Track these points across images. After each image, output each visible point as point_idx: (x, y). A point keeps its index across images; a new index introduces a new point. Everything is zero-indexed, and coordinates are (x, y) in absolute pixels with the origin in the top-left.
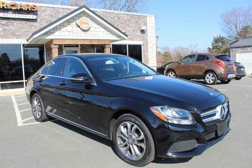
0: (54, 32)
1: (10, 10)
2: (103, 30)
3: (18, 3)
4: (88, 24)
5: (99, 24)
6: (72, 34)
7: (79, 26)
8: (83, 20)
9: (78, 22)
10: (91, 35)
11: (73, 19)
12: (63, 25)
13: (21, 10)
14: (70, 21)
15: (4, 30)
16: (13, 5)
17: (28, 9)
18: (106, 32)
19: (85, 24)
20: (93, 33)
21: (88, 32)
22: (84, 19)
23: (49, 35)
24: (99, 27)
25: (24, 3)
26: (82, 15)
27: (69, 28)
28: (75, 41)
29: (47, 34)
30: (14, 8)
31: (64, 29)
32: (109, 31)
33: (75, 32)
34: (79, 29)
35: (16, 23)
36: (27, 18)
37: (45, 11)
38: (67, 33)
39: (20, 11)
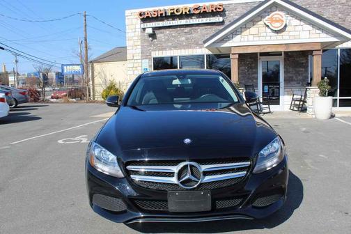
0: (233, 38)
1: (194, 14)
2: (309, 27)
3: (201, 4)
4: (282, 21)
5: (301, 18)
6: (257, 39)
7: (268, 26)
8: (275, 16)
9: (266, 20)
10: (288, 37)
11: (260, 16)
12: (245, 27)
13: (205, 12)
14: (256, 20)
15: (187, 39)
16: (197, 9)
17: (212, 10)
18: (314, 31)
19: (277, 21)
20: (291, 34)
21: (283, 34)
22: (277, 14)
23: (226, 41)
24: (302, 23)
25: (207, 4)
26: (274, 8)
27: (253, 30)
28: (262, 48)
29: (223, 40)
30: (198, 12)
31: (246, 32)
32: (319, 29)
33: (262, 35)
34: (268, 30)
35: (199, 29)
36: (212, 21)
37: (236, 9)
38: (251, 37)
39: (204, 14)
